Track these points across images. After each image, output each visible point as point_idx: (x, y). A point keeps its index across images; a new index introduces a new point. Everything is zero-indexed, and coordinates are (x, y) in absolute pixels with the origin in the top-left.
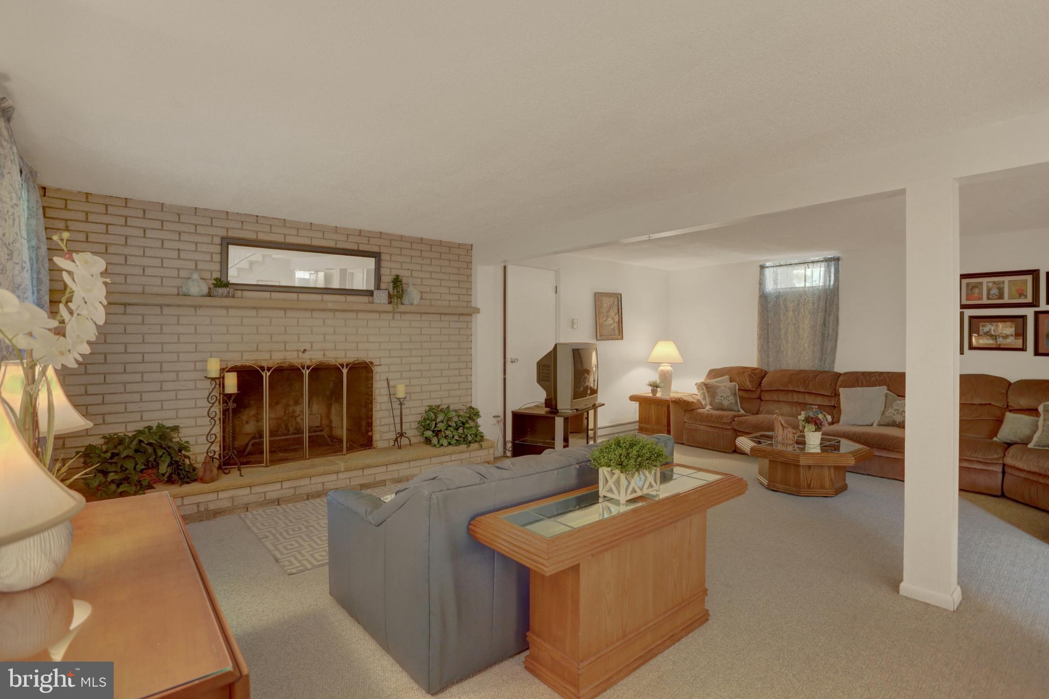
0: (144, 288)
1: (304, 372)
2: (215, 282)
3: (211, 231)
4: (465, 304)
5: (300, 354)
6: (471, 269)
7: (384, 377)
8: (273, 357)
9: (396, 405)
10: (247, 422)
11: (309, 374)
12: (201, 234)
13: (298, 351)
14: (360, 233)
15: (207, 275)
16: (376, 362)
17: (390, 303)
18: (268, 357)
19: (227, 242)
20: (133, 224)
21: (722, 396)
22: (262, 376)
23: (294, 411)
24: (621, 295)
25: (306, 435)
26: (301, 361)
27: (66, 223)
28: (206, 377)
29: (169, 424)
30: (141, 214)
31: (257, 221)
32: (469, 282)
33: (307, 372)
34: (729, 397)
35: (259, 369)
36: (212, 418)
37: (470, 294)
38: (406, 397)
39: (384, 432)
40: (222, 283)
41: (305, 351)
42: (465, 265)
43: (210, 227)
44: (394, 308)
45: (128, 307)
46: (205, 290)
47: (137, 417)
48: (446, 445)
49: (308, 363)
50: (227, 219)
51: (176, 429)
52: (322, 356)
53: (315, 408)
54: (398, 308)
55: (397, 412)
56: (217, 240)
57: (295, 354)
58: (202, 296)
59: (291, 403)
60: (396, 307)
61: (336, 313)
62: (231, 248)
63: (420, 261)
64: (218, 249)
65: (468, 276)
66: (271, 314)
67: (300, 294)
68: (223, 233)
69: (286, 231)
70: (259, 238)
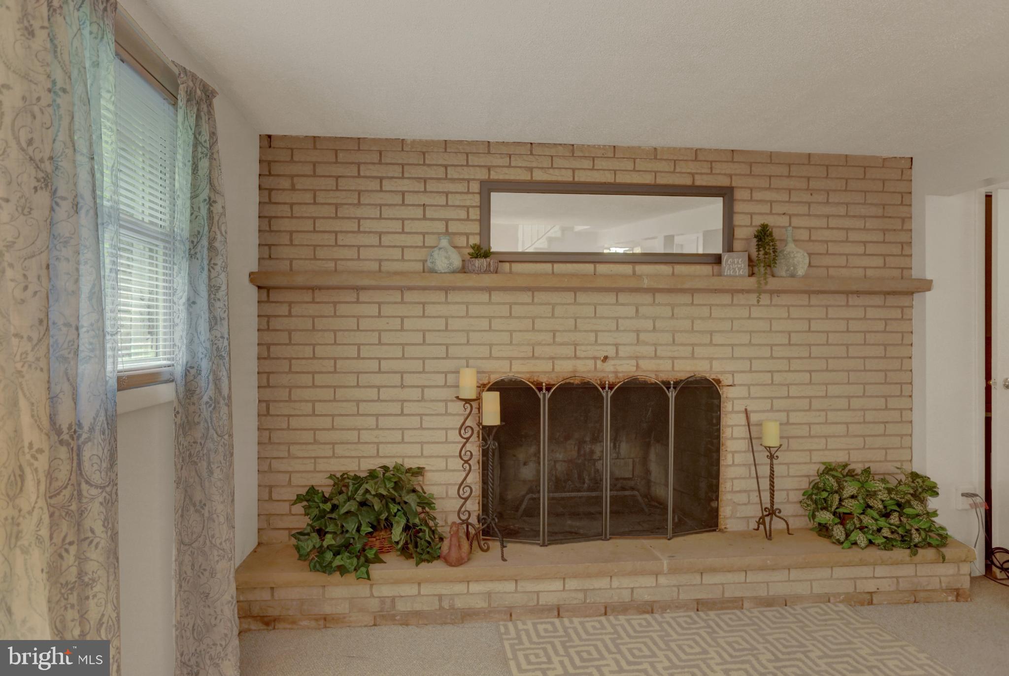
0: (380, 266)
1: (604, 395)
2: (471, 251)
3: (466, 173)
4: (898, 274)
5: (599, 362)
6: (910, 205)
7: (740, 406)
8: (557, 368)
9: (762, 458)
10: (525, 464)
11: (612, 397)
12: (453, 180)
13: (595, 358)
14: (697, 154)
15: (462, 241)
16: (726, 380)
17: (752, 274)
19: (488, 188)
20: (368, 174)
22: (539, 399)
23: (592, 452)
26: (600, 375)
27: (292, 180)
28: (457, 397)
29: (409, 464)
30: (375, 157)
31: (531, 151)
33: (610, 394)
35: (534, 387)
36: (466, 462)
37: (909, 253)
38: (781, 445)
39: (739, 504)
40: (481, 252)
41: (606, 358)
42: (897, 199)
43: (465, 168)
44: (759, 283)
45: (361, 293)
46: (457, 262)
47: (371, 450)
48: (863, 545)
49: (612, 378)
50: (489, 153)
51: (419, 472)
52: (635, 368)
53: (624, 448)
54: (766, 283)
55: (765, 471)
56: (475, 187)
57: (590, 364)
58: (454, 272)
59: (588, 439)
60: (763, 282)
61: (658, 295)
62: (494, 196)
63: (806, 197)
64: (476, 200)
65: (903, 220)
66: (555, 298)
67: (598, 265)
68: (483, 175)
69: (576, 164)
70: (535, 178)
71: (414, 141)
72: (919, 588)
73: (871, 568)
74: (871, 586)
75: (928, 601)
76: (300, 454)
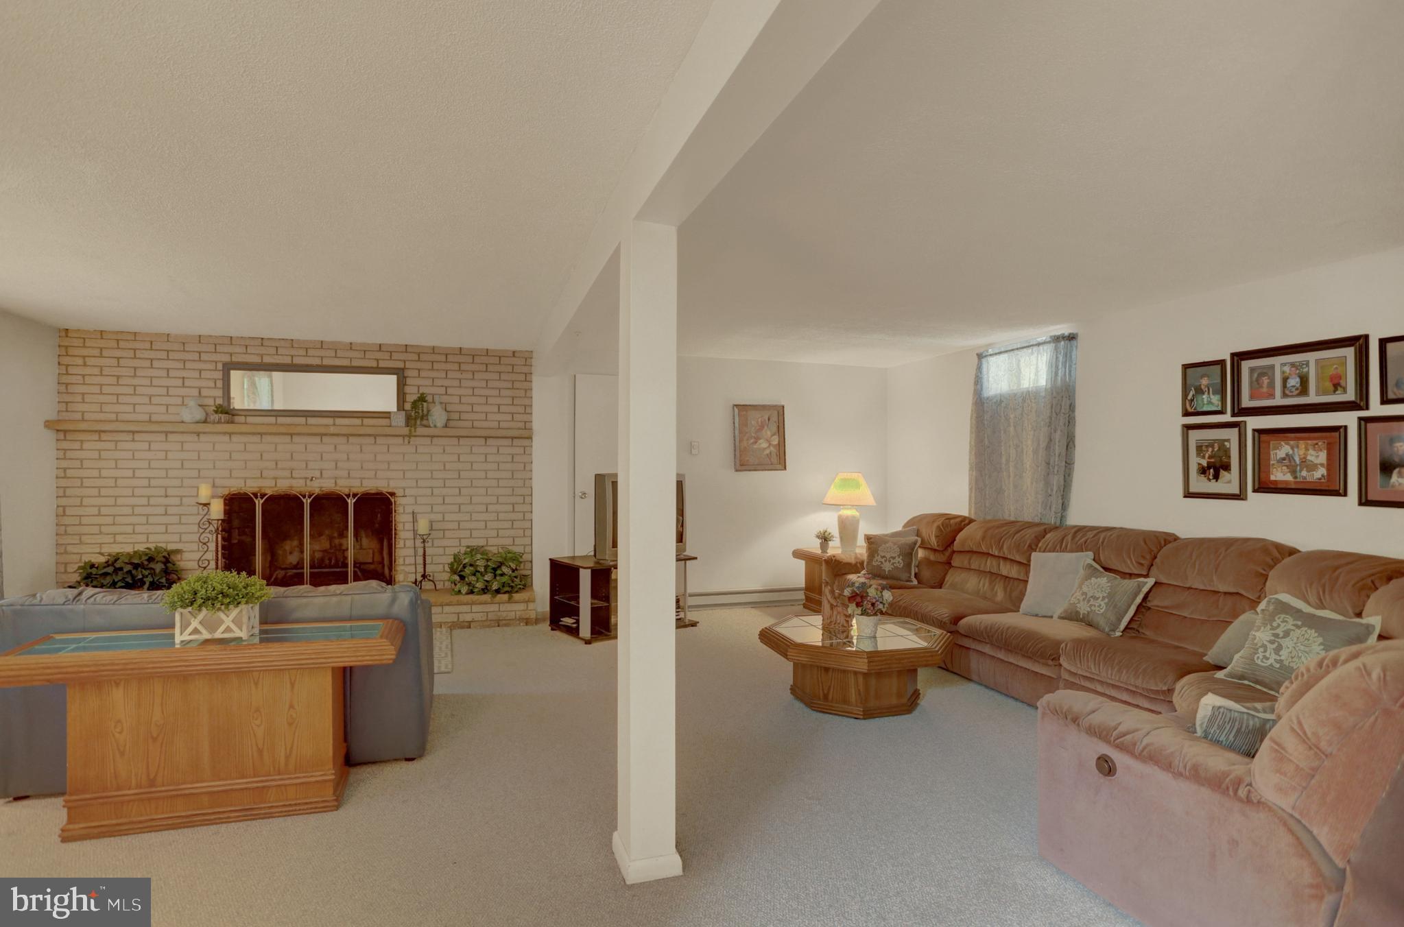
0: (150, 417)
1: (304, 501)
2: (215, 409)
3: (214, 357)
4: (521, 425)
5: (308, 481)
6: (531, 381)
7: (409, 509)
8: (278, 485)
9: (419, 543)
11: (311, 503)
12: (205, 361)
13: (306, 478)
14: (381, 347)
15: (210, 402)
16: (399, 492)
17: (407, 425)
18: (273, 484)
19: (228, 367)
20: (142, 356)
21: (884, 557)
22: (255, 503)
24: (783, 407)
25: (307, 571)
26: (310, 489)
27: (84, 359)
28: (197, 503)
29: (171, 547)
30: (148, 345)
31: (262, 344)
32: (528, 397)
33: (309, 501)
34: (894, 558)
35: (252, 496)
36: (205, 544)
37: (530, 412)
38: (430, 534)
39: (409, 573)
40: (226, 411)
41: (313, 479)
42: (522, 377)
43: (214, 354)
44: (410, 431)
45: (136, 435)
46: (199, 415)
48: (464, 593)
50: (231, 344)
51: (178, 551)
52: (334, 485)
54: (415, 431)
55: (420, 552)
56: (220, 366)
57: (302, 482)
58: (197, 423)
60: (413, 430)
61: (350, 438)
62: (233, 372)
63: (458, 375)
64: (219, 375)
65: (526, 390)
66: (276, 439)
67: (308, 418)
68: (226, 359)
69: (293, 352)
70: (264, 361)
71: (176, 335)
72: (501, 619)
73: (469, 606)
74: (468, 618)
75: (506, 625)
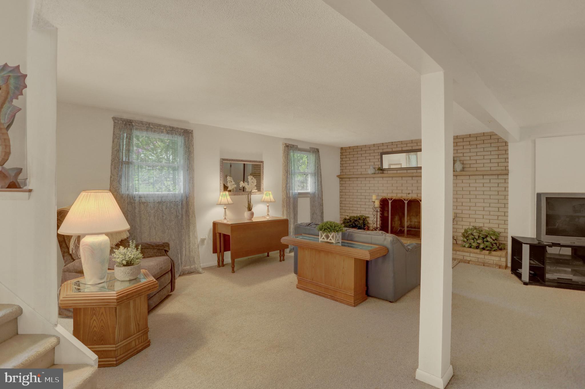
0: (361, 173)
1: (405, 202)
2: (378, 169)
3: (378, 151)
4: (503, 168)
5: (407, 195)
8: (398, 196)
11: (407, 203)
12: (376, 153)
13: (407, 193)
15: (377, 166)
18: (396, 196)
19: (382, 154)
20: (359, 153)
22: (389, 202)
25: (406, 229)
26: (407, 197)
27: (346, 156)
28: (372, 201)
29: (367, 216)
30: (360, 150)
31: (392, 144)
32: (507, 154)
33: (407, 202)
35: (388, 199)
37: (507, 161)
38: (454, 219)
40: (381, 170)
41: (409, 194)
42: (504, 144)
45: (358, 179)
46: (374, 172)
47: (359, 212)
48: (466, 247)
50: (383, 146)
51: (368, 217)
52: (417, 196)
56: (380, 154)
58: (373, 174)
62: (384, 156)
64: (379, 157)
65: (506, 150)
66: (397, 179)
67: (408, 170)
68: (381, 151)
69: (402, 146)
70: (393, 150)
71: (368, 145)
72: (485, 262)
73: (469, 253)
74: (469, 259)
75: (488, 266)
76: (348, 212)
